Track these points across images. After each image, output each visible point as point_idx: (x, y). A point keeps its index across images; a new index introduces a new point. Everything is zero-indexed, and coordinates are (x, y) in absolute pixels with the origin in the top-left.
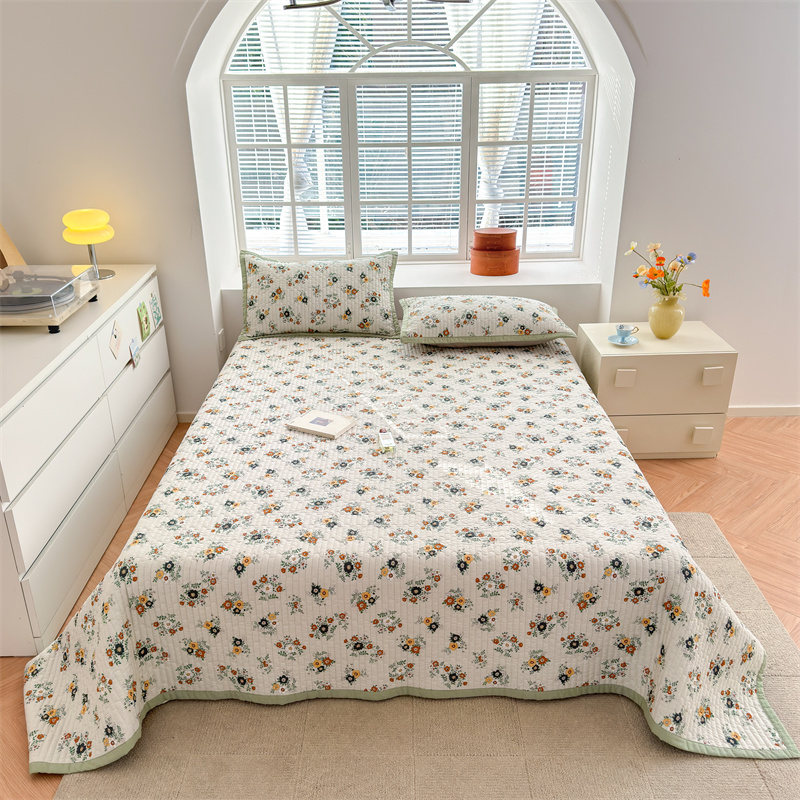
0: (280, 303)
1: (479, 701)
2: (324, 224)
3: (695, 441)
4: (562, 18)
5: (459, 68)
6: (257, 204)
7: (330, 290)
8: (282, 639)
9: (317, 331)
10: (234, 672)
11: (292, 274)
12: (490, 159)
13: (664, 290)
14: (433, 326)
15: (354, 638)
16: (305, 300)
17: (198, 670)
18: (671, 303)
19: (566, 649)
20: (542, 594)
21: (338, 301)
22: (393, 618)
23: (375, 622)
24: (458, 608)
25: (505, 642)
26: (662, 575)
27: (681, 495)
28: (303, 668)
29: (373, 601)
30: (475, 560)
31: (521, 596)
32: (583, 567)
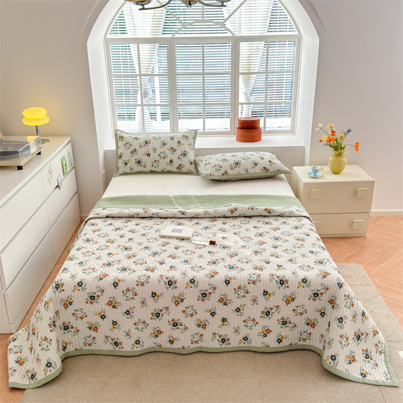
0: (135, 157)
1: (237, 353)
2: (159, 116)
3: (354, 228)
4: (282, 8)
5: (229, 34)
6: (124, 106)
7: (162, 150)
8: (137, 321)
10: (112, 340)
12: (246, 81)
13: (336, 148)
14: (219, 170)
15: (173, 320)
16: (149, 155)
17: (94, 338)
18: (340, 155)
19: (280, 326)
20: (267, 296)
21: (166, 155)
22: (193, 309)
23: (183, 312)
24: (225, 304)
25: (249, 322)
26: (327, 286)
27: (346, 255)
28: (147, 335)
29: (182, 301)
30: (234, 279)
31: (257, 298)
32: (288, 282)
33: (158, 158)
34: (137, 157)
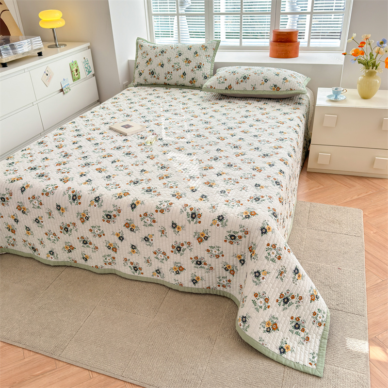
3: (375, 167)
7: (176, 61)
8: (48, 231)
9: (168, 84)
10: (30, 244)
11: (158, 50)
14: (222, 83)
15: (82, 237)
16: (162, 66)
17: (14, 240)
19: (194, 265)
20: (176, 229)
21: (180, 67)
22: (100, 230)
23: (91, 230)
24: (132, 230)
25: (160, 254)
26: (247, 229)
27: (352, 198)
28: (60, 248)
29: (87, 218)
30: (141, 204)
31: (165, 229)
32: (200, 217)
33: (171, 70)
34: (151, 67)
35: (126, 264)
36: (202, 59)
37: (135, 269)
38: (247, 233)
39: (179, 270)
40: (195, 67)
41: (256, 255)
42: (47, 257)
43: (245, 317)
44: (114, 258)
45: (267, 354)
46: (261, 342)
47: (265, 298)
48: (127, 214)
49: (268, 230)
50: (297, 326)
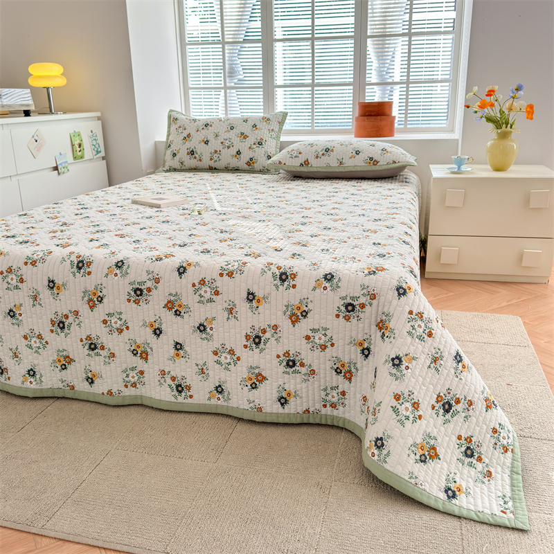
0: (188, 144)
3: (524, 263)
6: (201, 90)
7: (227, 135)
8: (29, 332)
9: (215, 169)
11: (201, 123)
13: (498, 125)
14: (296, 157)
15: (89, 337)
16: (207, 142)
19: (283, 368)
20: (254, 303)
22: (121, 319)
23: (105, 322)
24: (177, 313)
25: (224, 355)
26: (374, 290)
27: (499, 304)
28: (47, 363)
29: (101, 300)
30: (195, 266)
31: (235, 305)
32: (295, 277)
33: (219, 147)
34: (190, 145)
35: (162, 381)
36: (263, 133)
37: (180, 389)
38: (373, 297)
39: (257, 380)
40: (254, 144)
41: (392, 331)
42: (23, 383)
43: (381, 439)
44: (142, 373)
45: (425, 500)
46: (413, 481)
47: (413, 401)
48: (172, 284)
49: (407, 291)
50: (469, 452)
